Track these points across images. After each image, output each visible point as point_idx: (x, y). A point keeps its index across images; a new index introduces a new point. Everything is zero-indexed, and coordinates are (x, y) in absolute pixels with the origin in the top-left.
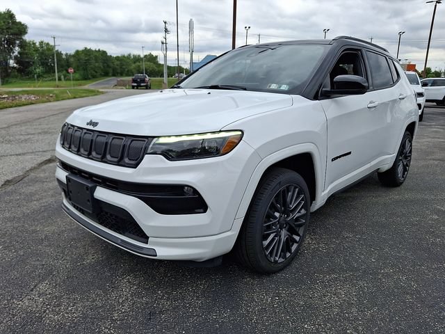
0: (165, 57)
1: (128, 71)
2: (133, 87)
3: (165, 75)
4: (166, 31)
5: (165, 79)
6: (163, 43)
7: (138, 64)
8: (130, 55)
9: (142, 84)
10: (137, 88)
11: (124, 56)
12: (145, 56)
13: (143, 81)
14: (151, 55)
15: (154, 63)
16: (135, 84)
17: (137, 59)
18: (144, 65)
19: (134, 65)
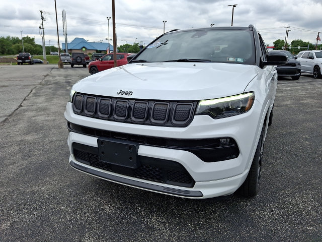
0: (43, 39)
1: (9, 50)
2: (19, 63)
3: (44, 53)
4: (43, 18)
5: (45, 56)
6: (40, 28)
7: (17, 44)
8: (9, 37)
9: (26, 61)
10: (22, 64)
11: (3, 38)
12: (23, 38)
13: (27, 58)
14: (28, 38)
15: (32, 44)
16: (21, 61)
17: (16, 41)
18: (23, 46)
19: (13, 46)
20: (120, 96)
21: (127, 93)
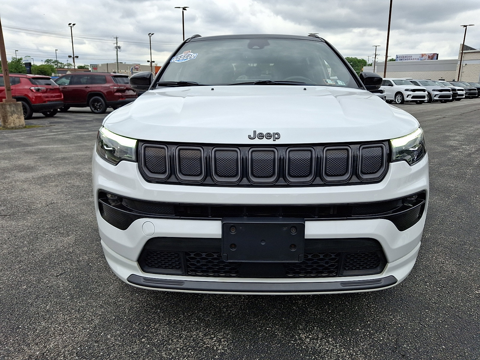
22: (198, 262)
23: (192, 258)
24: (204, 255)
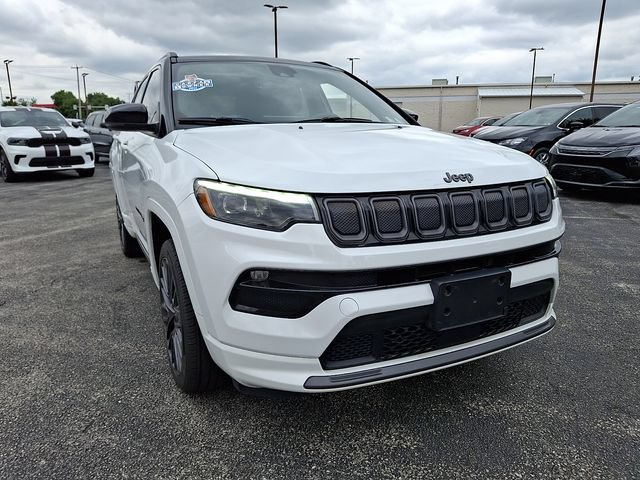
20: (453, 185)
21: (465, 177)
22: (400, 340)
23: (394, 336)
24: (406, 330)
